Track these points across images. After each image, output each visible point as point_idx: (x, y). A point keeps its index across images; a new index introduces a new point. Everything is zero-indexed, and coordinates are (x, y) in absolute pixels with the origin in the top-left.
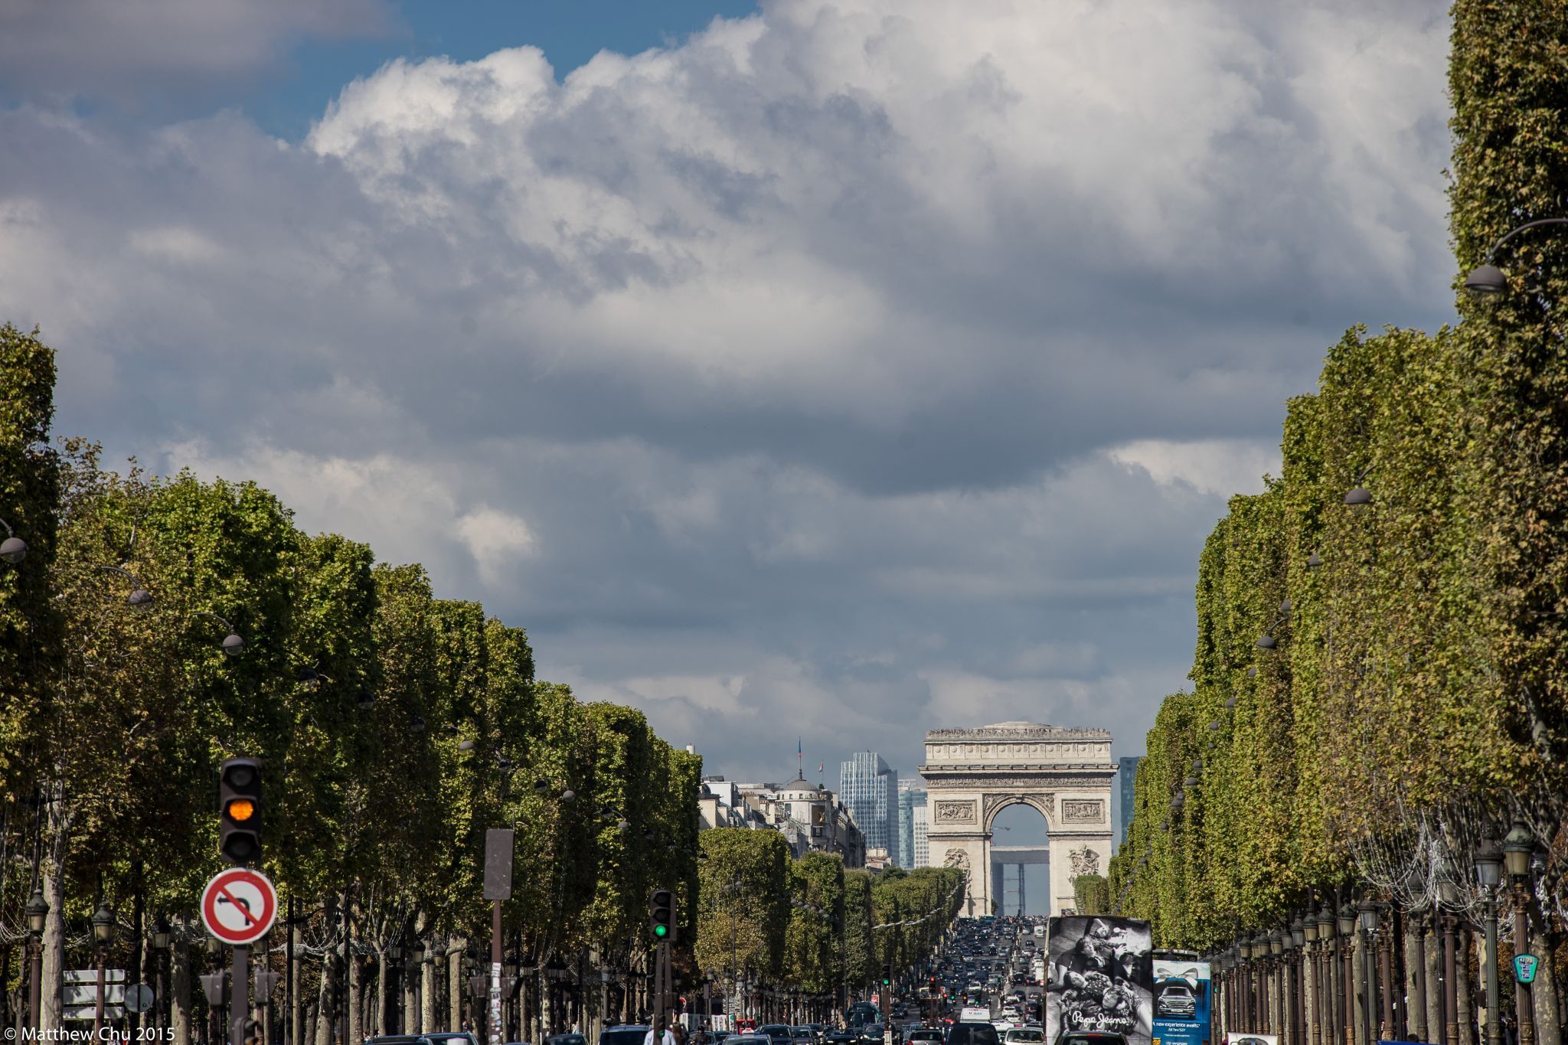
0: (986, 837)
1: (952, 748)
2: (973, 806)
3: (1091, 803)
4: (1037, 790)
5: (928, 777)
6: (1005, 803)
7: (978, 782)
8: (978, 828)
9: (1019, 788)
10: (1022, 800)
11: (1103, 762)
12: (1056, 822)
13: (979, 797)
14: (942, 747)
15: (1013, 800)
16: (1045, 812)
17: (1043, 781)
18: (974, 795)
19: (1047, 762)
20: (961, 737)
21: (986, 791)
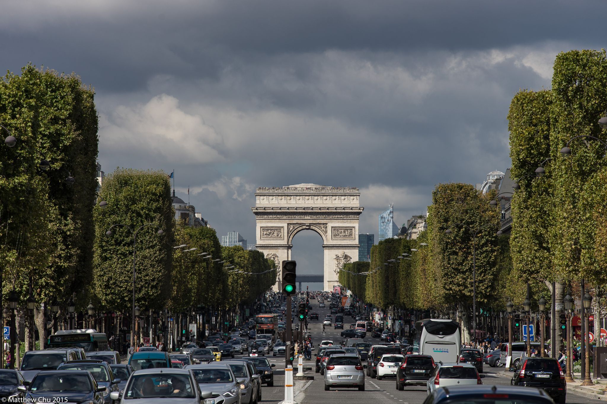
0: (289, 247)
1: (271, 198)
2: (282, 230)
3: (346, 229)
4: (318, 221)
5: (257, 214)
6: (300, 228)
7: (285, 217)
8: (284, 242)
9: (307, 220)
10: (309, 227)
11: (355, 206)
12: (328, 240)
13: (285, 225)
14: (265, 197)
15: (304, 227)
16: (322, 234)
17: (322, 217)
18: (283, 224)
19: (323, 206)
20: (276, 192)
21: (288, 221)
